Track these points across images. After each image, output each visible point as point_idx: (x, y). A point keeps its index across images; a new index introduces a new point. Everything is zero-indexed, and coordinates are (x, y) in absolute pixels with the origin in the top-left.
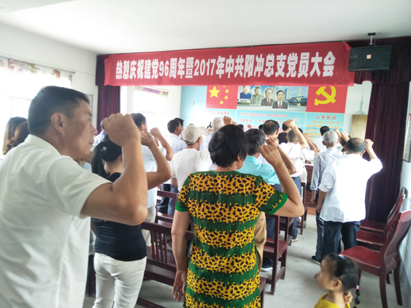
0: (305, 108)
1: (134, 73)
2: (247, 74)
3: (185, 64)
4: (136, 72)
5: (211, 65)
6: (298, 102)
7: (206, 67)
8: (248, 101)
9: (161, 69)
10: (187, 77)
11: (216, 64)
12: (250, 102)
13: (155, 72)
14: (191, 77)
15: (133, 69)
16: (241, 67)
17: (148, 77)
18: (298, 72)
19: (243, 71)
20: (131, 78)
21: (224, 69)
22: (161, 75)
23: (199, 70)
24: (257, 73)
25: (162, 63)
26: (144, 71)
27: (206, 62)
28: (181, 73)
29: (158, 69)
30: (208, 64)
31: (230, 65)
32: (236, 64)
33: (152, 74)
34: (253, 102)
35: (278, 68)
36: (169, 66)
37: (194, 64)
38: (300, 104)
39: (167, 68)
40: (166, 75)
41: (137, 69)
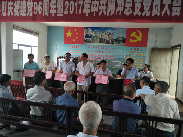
0: (124, 44)
1: (11, 11)
2: (110, 13)
3: (56, 4)
4: (13, 11)
5: (79, 5)
6: (120, 41)
7: (75, 7)
8: (91, 40)
9: (35, 8)
10: (58, 15)
11: (83, 5)
12: (92, 40)
13: (30, 10)
14: (62, 15)
15: (10, 8)
16: (105, 7)
17: (23, 14)
18: (152, 12)
19: (106, 11)
20: (9, 15)
21: (90, 8)
22: (35, 13)
23: (68, 9)
24: (118, 12)
25: (36, 3)
26: (20, 9)
27: (75, 2)
28: (53, 12)
29: (33, 8)
30: (76, 5)
31: (95, 6)
32: (100, 5)
33: (27, 12)
34: (94, 41)
35: (136, 8)
36: (42, 6)
37: (64, 5)
38: (121, 42)
39: (40, 7)
40: (40, 13)
41: (14, 8)
